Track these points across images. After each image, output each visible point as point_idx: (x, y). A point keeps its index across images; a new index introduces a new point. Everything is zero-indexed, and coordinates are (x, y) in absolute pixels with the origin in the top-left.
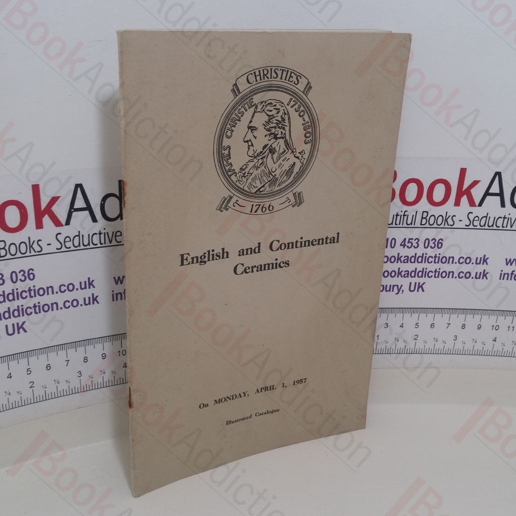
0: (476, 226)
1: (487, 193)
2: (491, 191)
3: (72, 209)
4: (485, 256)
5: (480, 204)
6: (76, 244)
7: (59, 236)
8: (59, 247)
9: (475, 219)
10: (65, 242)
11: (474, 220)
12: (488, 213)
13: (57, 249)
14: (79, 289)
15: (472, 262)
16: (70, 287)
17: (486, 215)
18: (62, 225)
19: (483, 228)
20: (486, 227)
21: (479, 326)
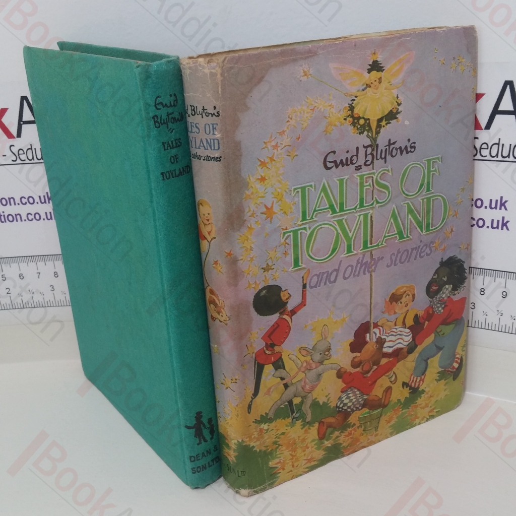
0: (486, 156)
1: (496, 111)
2: (501, 108)
3: (21, 122)
4: (502, 198)
5: (488, 127)
6: (30, 157)
7: (12, 148)
8: (15, 159)
9: (483, 147)
10: (19, 154)
11: (481, 148)
12: (500, 139)
13: (13, 161)
14: (39, 203)
15: (485, 205)
16: (30, 200)
17: (498, 142)
18: (14, 137)
19: (495, 159)
20: (500, 158)
21: (504, 294)
